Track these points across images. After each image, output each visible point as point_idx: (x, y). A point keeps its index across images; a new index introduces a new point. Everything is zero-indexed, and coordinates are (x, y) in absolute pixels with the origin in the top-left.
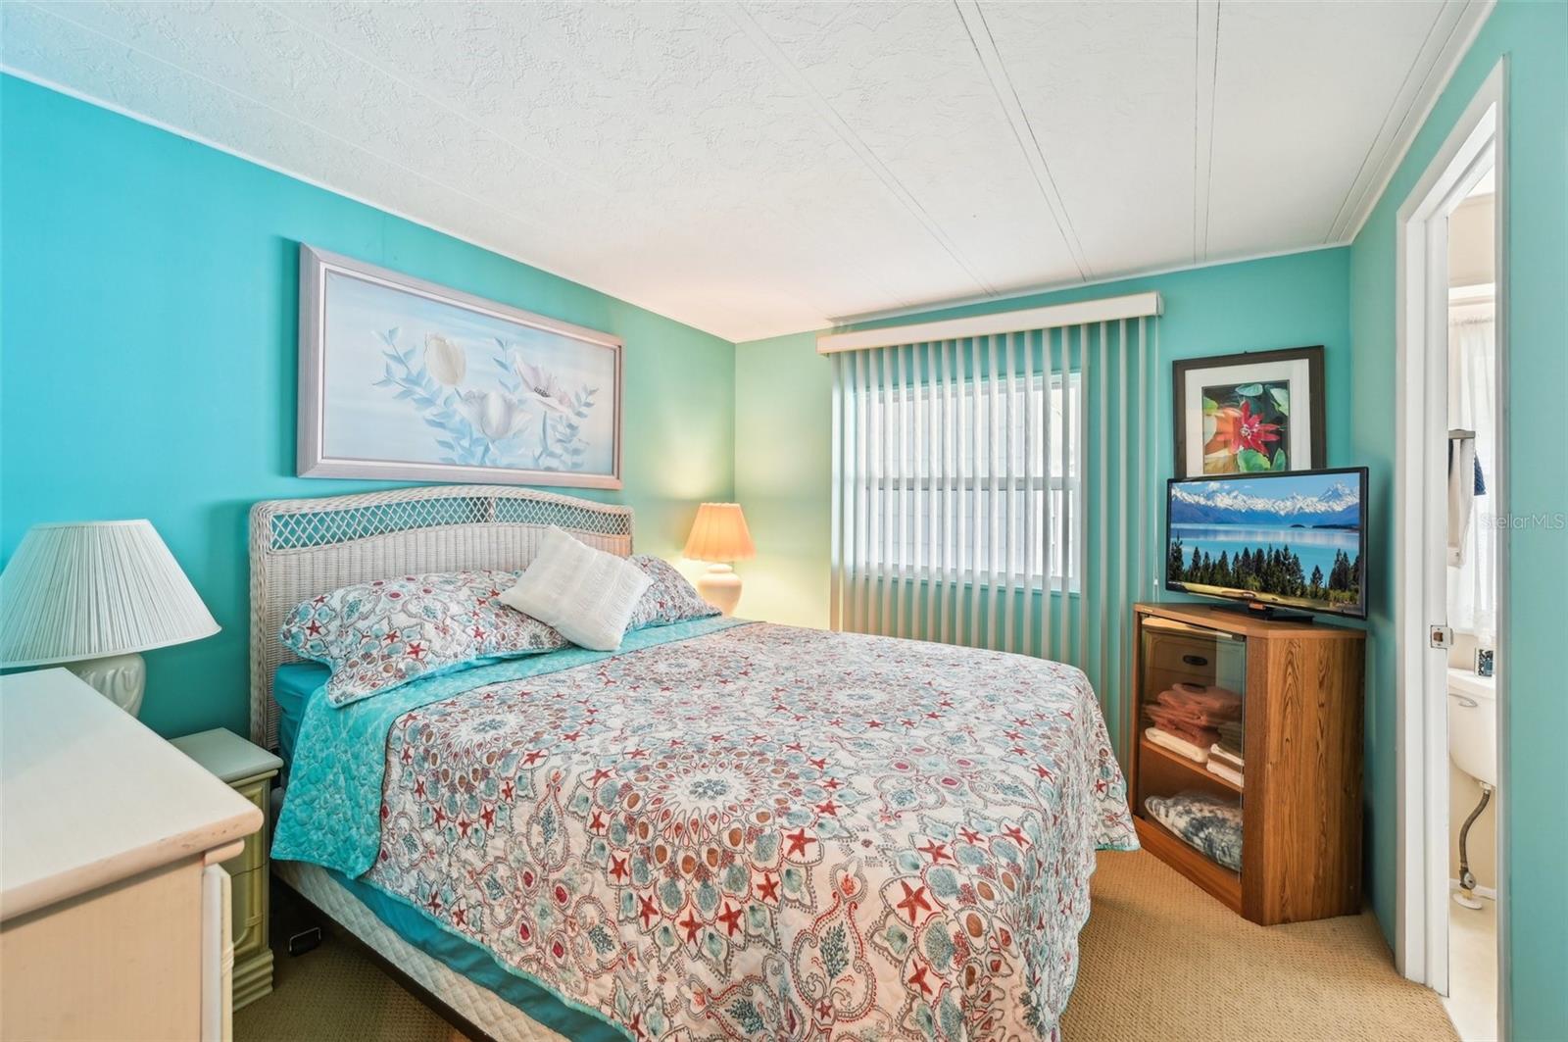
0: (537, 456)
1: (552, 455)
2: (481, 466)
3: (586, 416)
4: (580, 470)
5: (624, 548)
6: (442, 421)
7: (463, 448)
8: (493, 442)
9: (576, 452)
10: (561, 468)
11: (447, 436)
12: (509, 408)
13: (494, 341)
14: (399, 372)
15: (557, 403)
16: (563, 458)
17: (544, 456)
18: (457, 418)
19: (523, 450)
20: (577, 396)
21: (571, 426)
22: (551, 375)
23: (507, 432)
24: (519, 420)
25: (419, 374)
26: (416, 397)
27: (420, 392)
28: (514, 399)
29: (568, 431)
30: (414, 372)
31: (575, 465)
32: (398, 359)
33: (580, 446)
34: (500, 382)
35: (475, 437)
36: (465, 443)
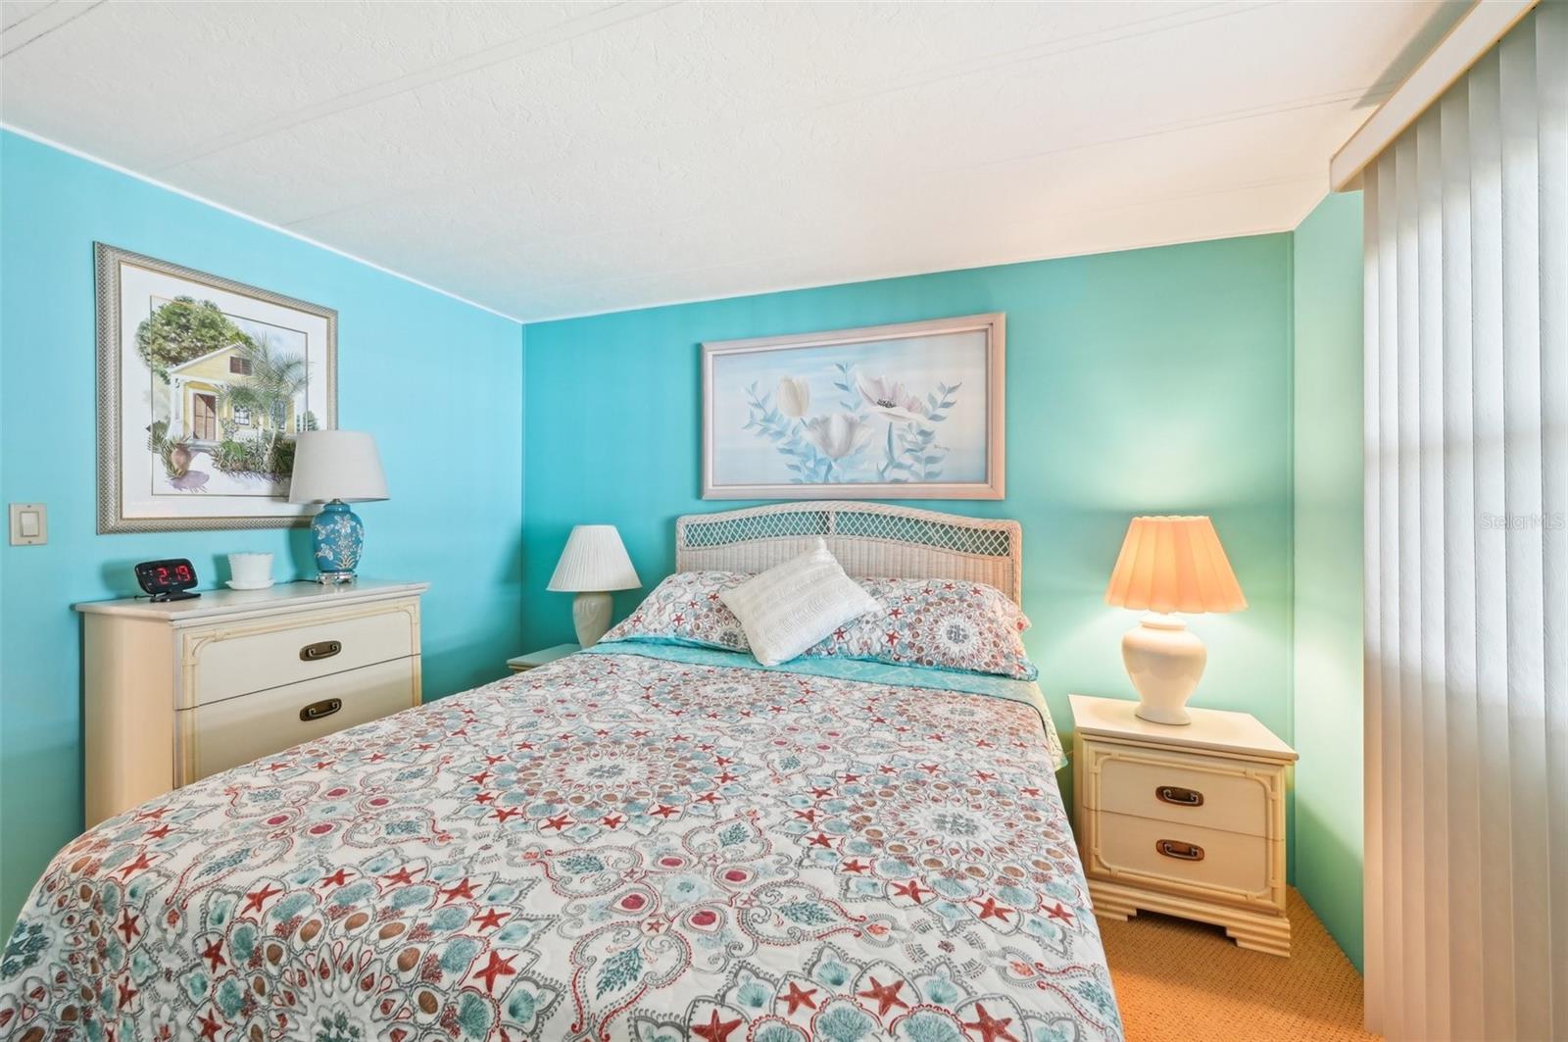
0: (881, 470)
1: (900, 466)
2: (826, 482)
3: (945, 418)
4: (938, 479)
5: (1001, 573)
6: (791, 448)
7: (809, 469)
8: (835, 460)
9: (931, 460)
10: (912, 479)
11: (795, 460)
12: (851, 426)
13: (836, 368)
14: (759, 414)
15: (906, 411)
16: (913, 469)
17: (890, 467)
18: (803, 444)
19: (866, 464)
20: (932, 400)
21: (923, 433)
22: (896, 384)
23: (848, 449)
24: (861, 436)
25: (773, 414)
26: (771, 432)
27: (774, 427)
28: (855, 416)
29: (920, 438)
30: (770, 412)
31: (930, 475)
32: (758, 405)
33: (937, 453)
34: (842, 404)
35: (818, 458)
36: (811, 464)
